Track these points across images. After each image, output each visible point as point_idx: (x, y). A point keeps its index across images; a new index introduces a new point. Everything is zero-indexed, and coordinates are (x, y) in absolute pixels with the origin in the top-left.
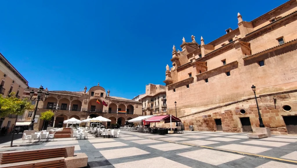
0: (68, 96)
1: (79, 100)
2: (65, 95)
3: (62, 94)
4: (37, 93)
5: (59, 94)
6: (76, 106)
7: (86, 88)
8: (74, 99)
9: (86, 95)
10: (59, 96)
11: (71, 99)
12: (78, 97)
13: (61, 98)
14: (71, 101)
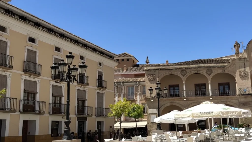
0: (200, 67)
1: (226, 72)
2: (194, 68)
3: (188, 66)
4: (144, 72)
5: (183, 66)
6: (227, 86)
7: (237, 45)
8: (216, 72)
9: (240, 59)
10: (183, 71)
11: (208, 73)
12: (224, 67)
13: (188, 75)
14: (209, 78)
